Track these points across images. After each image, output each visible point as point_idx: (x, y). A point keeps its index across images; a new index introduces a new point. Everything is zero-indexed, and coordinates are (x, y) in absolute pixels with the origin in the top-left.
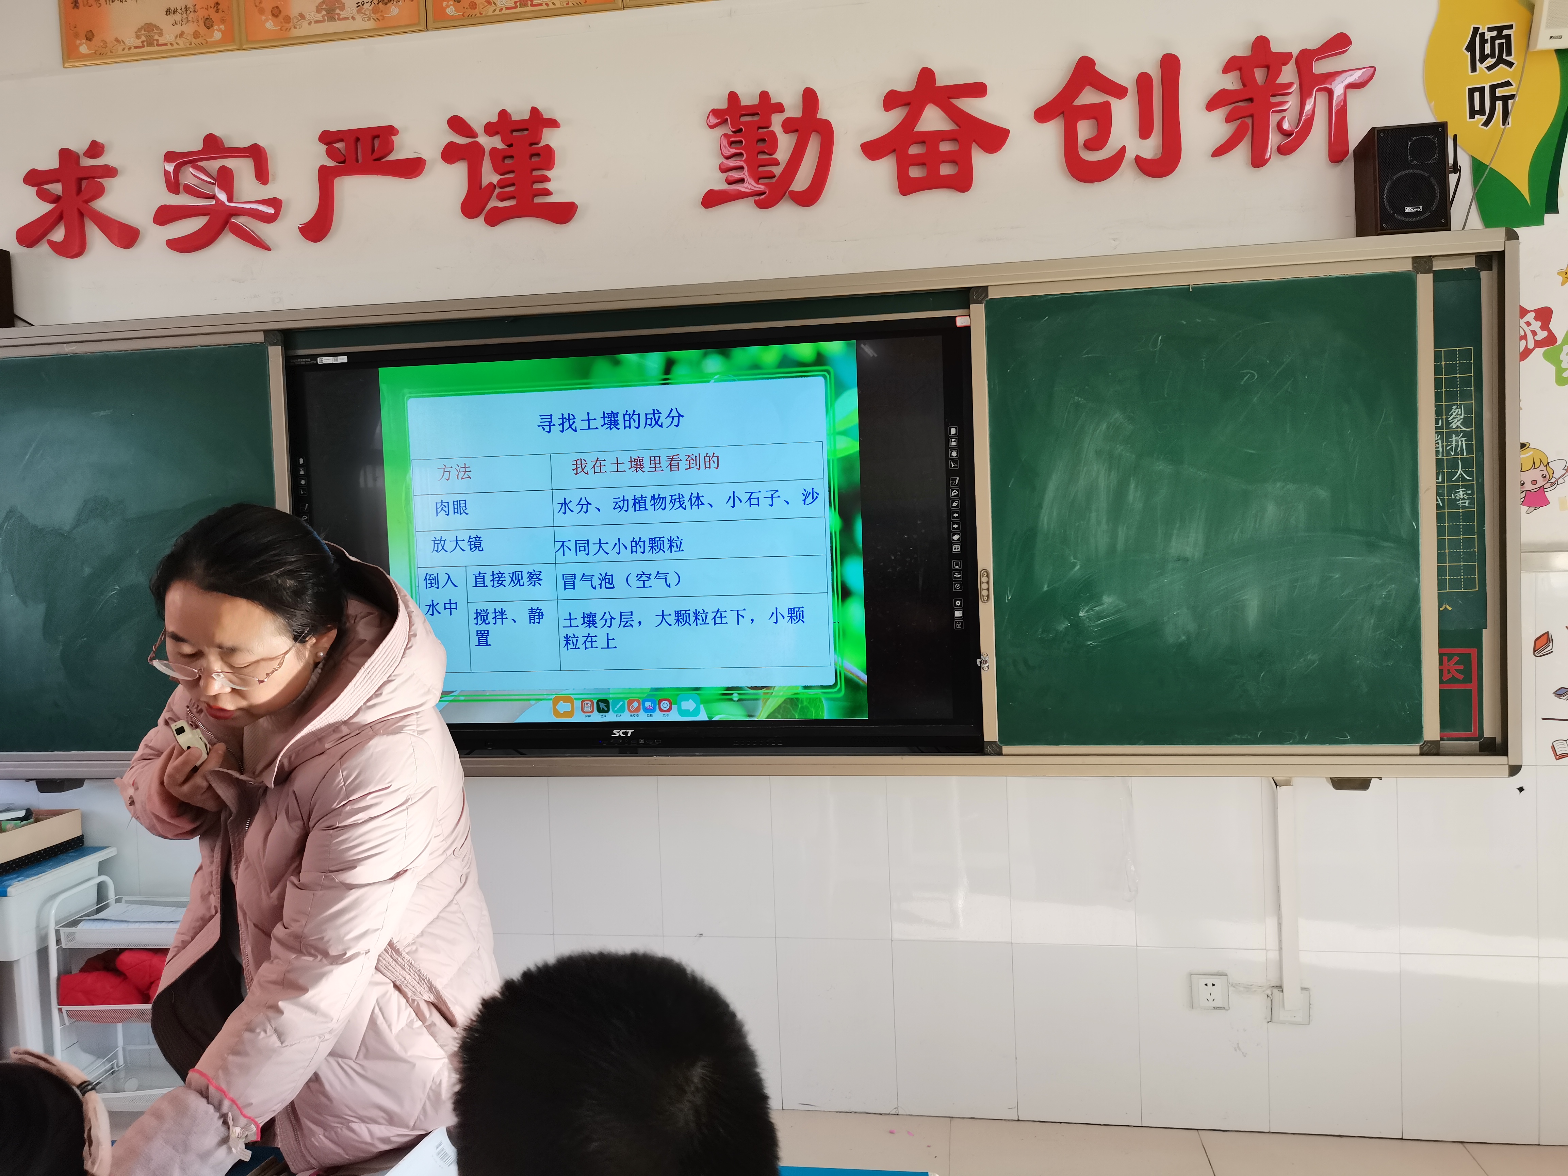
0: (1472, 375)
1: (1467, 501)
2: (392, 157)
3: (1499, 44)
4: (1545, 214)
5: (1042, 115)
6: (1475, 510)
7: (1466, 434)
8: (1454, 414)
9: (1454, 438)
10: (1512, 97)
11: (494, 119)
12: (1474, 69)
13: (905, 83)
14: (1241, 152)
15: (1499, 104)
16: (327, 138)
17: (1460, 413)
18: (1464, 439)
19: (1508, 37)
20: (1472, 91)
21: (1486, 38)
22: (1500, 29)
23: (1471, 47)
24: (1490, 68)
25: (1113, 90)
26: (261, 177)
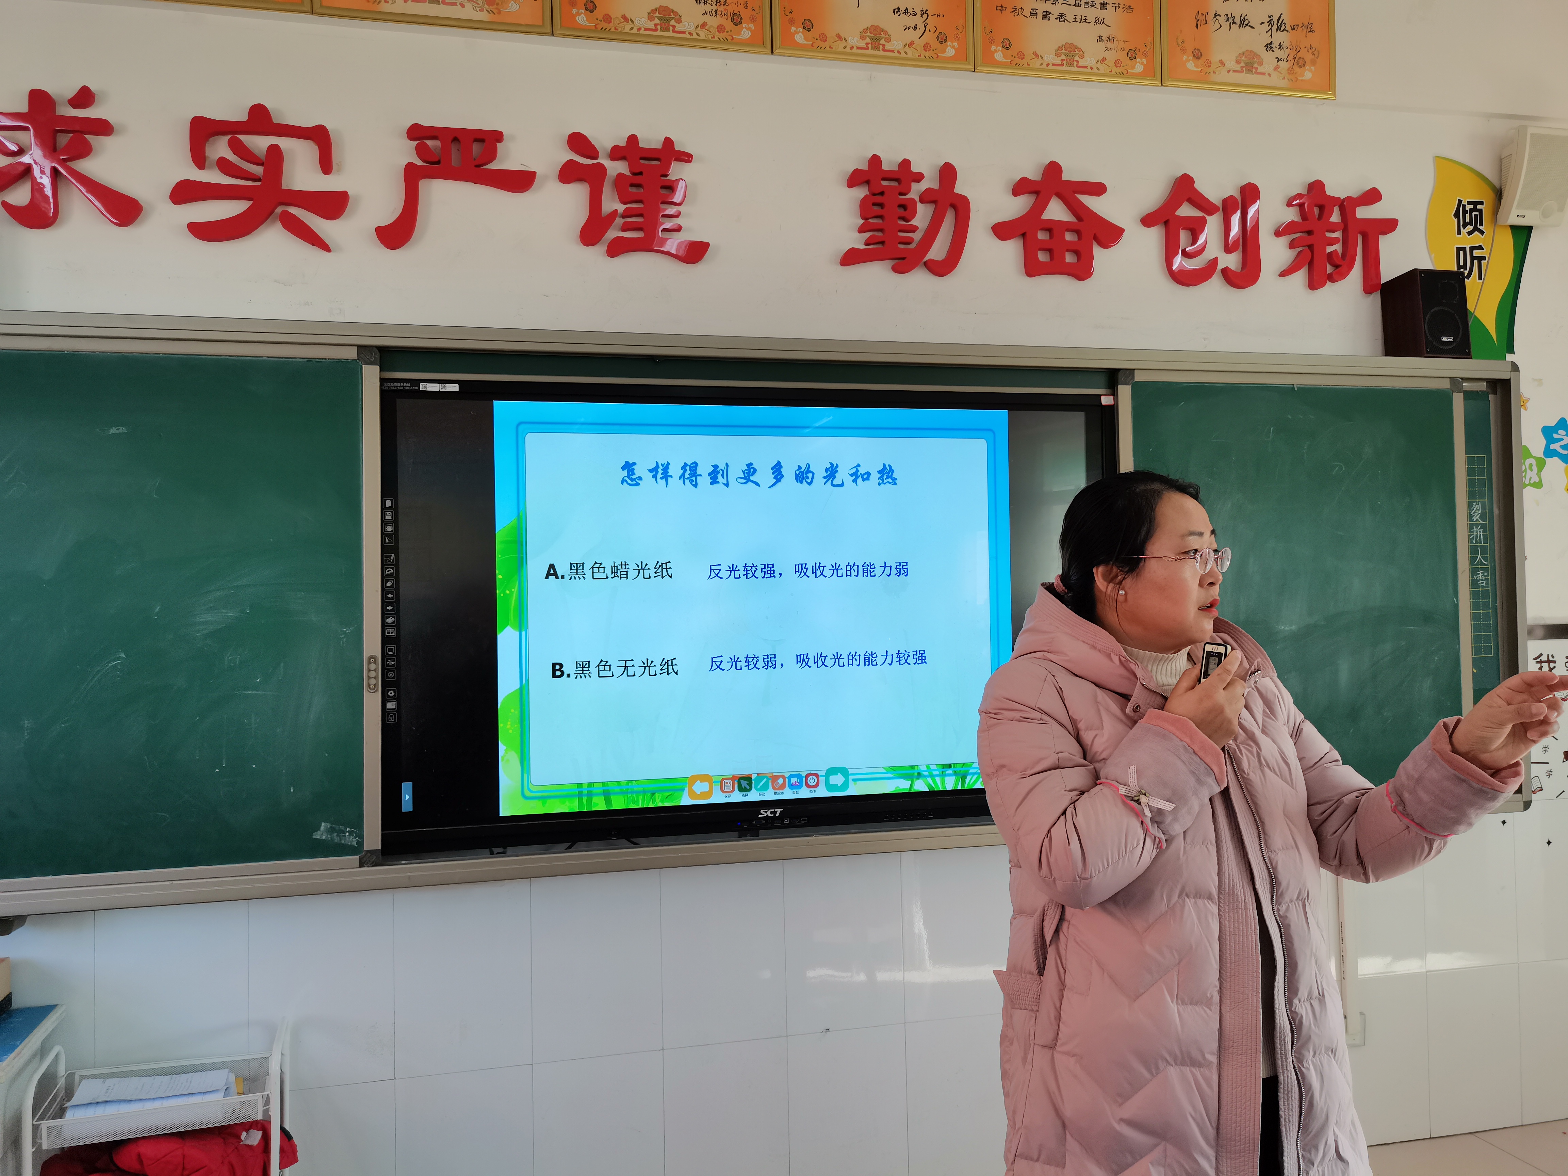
0: (1486, 478)
1: (1484, 582)
2: (492, 166)
3: (1475, 215)
4: (1507, 354)
5: (1147, 221)
6: (1490, 589)
7: (1483, 527)
8: (1475, 509)
9: (1475, 529)
10: (1484, 258)
11: (623, 143)
12: (1459, 233)
13: (1033, 173)
14: (1300, 277)
15: (1476, 262)
16: (416, 133)
17: (1478, 508)
18: (1481, 530)
19: (1480, 211)
20: (1459, 249)
21: (1466, 209)
22: (1476, 204)
23: (1457, 215)
24: (1470, 233)
25: (1207, 207)
26: (326, 165)
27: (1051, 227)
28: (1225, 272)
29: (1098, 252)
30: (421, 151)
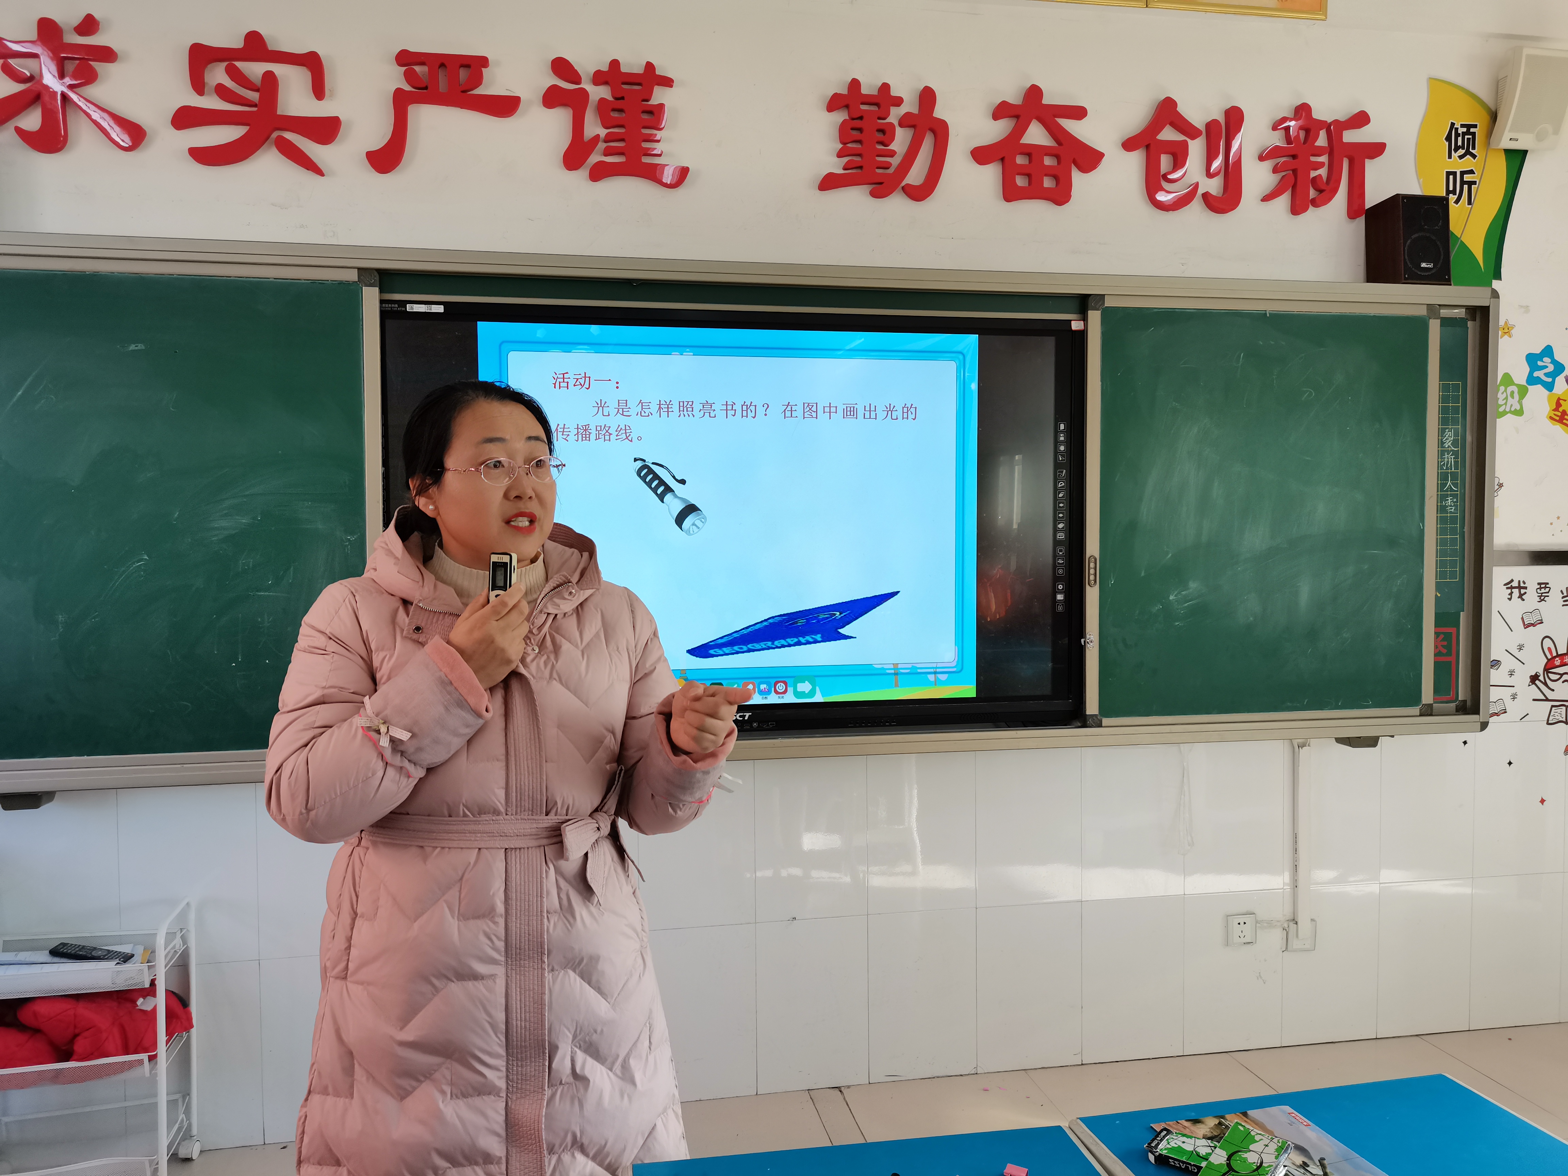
0: (1460, 405)
1: (1453, 508)
3: (1467, 138)
4: (1493, 281)
5: (1129, 145)
6: (1458, 515)
7: (1455, 453)
8: (1447, 436)
9: (1446, 456)
10: (1474, 183)
11: (605, 68)
12: (1450, 157)
13: (1013, 96)
15: (1466, 187)
16: (405, 58)
17: (1451, 435)
18: (1453, 457)
19: (1474, 134)
20: (1448, 174)
21: (1459, 132)
22: (1469, 127)
23: (1448, 138)
24: (1461, 157)
25: (1190, 131)
26: (319, 91)
27: (1032, 152)
28: (1206, 196)
29: (1077, 177)
30: (409, 76)
